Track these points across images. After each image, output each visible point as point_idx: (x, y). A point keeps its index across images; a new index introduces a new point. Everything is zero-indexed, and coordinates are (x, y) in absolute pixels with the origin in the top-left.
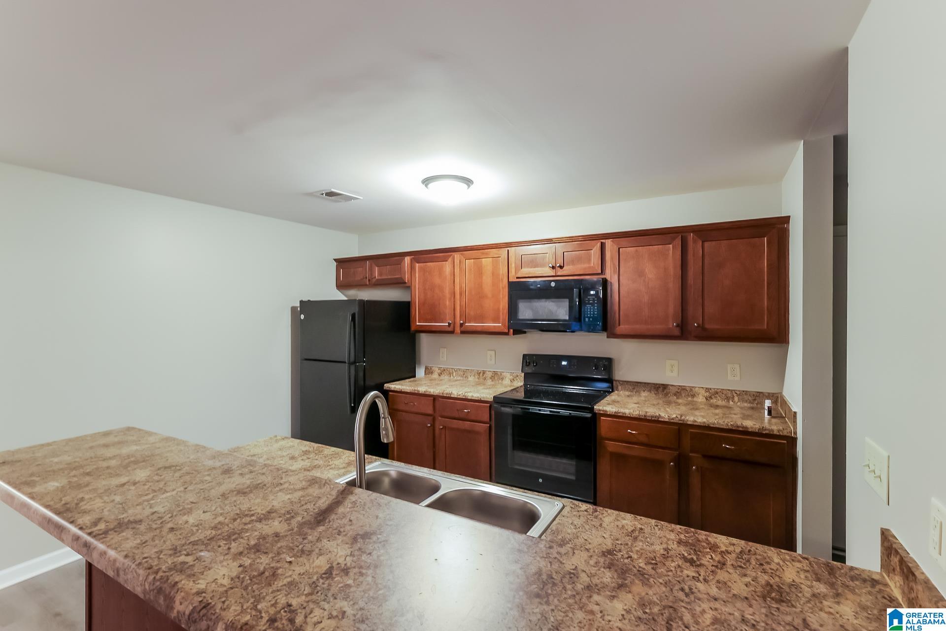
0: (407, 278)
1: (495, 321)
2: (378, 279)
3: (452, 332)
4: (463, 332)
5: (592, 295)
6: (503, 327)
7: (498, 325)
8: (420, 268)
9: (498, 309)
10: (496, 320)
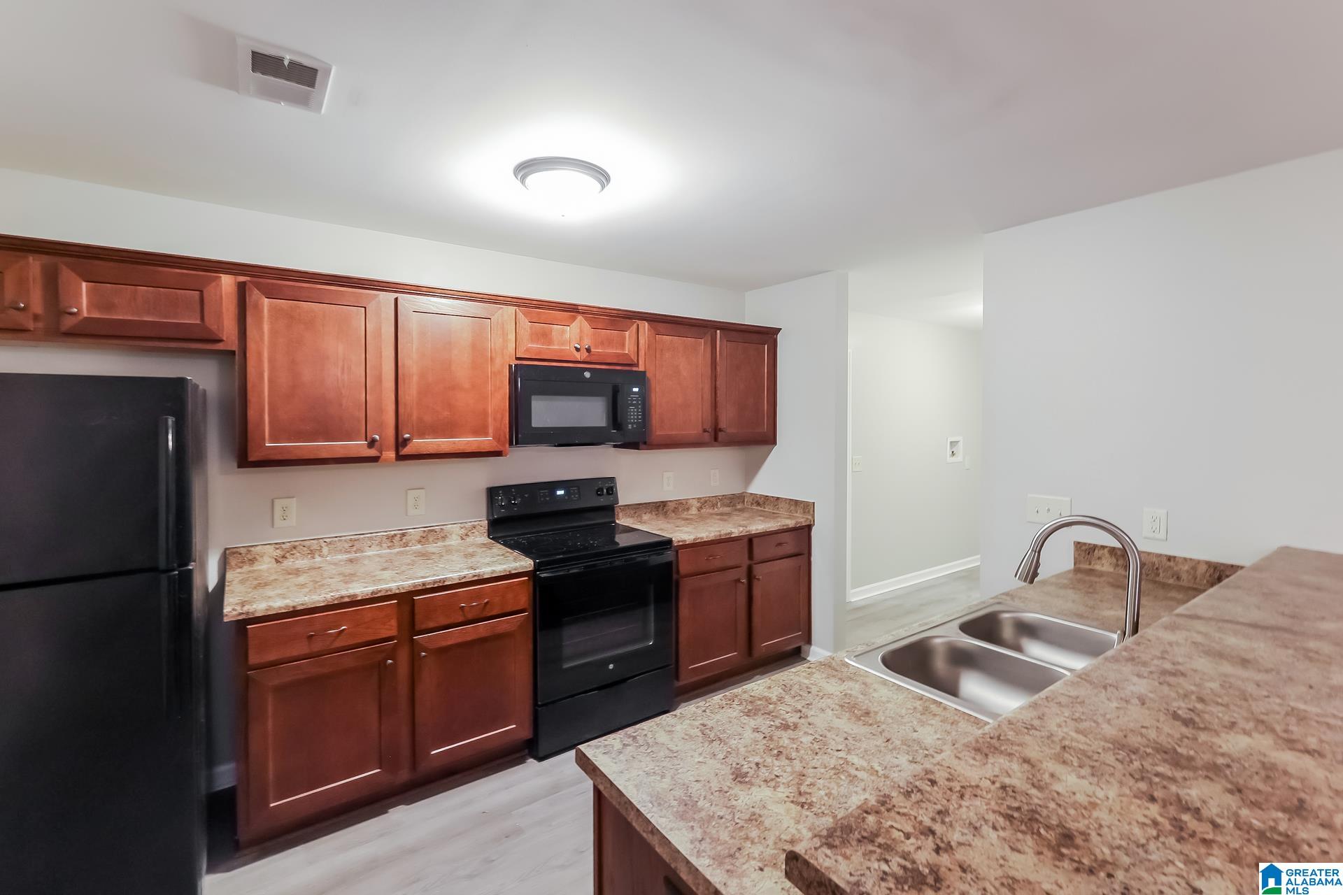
0: (228, 329)
1: (476, 432)
2: (86, 318)
3: (375, 459)
4: (400, 458)
5: (635, 393)
6: (495, 443)
7: (485, 441)
8: (273, 310)
9: (485, 413)
10: (480, 430)
